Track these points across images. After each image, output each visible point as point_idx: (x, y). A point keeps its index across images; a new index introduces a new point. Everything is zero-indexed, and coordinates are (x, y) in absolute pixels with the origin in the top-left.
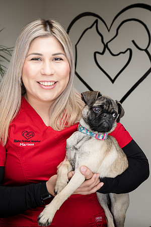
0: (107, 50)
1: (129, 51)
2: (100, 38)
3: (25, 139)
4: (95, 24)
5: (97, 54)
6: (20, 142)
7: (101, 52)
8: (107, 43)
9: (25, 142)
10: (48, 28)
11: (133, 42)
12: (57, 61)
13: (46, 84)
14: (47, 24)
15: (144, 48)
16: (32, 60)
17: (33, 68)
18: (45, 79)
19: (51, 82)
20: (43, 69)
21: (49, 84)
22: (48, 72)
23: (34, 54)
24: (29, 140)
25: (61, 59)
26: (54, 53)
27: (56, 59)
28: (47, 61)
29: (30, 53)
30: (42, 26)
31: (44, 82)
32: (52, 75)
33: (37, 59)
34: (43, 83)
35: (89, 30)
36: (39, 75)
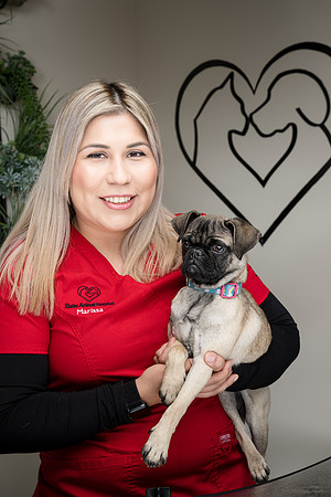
0: (251, 126)
1: (291, 127)
2: (239, 105)
3: (85, 302)
4: (229, 82)
5: (233, 135)
6: (76, 307)
7: (241, 130)
8: (251, 115)
9: (86, 306)
10: (117, 99)
11: (299, 110)
12: (134, 158)
13: (116, 200)
14: (113, 90)
15: (319, 122)
16: (89, 156)
17: (93, 171)
18: (114, 191)
19: (125, 196)
20: (111, 173)
21: (122, 200)
22: (121, 177)
23: (93, 146)
24: (92, 302)
25: (142, 154)
26: (130, 143)
27: (133, 154)
28: (118, 157)
29: (85, 144)
30: (105, 94)
31: (113, 197)
32: (127, 183)
33: (97, 155)
34: (111, 200)
35: (218, 91)
36: (105, 185)
